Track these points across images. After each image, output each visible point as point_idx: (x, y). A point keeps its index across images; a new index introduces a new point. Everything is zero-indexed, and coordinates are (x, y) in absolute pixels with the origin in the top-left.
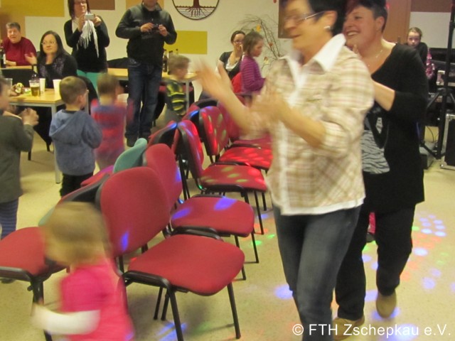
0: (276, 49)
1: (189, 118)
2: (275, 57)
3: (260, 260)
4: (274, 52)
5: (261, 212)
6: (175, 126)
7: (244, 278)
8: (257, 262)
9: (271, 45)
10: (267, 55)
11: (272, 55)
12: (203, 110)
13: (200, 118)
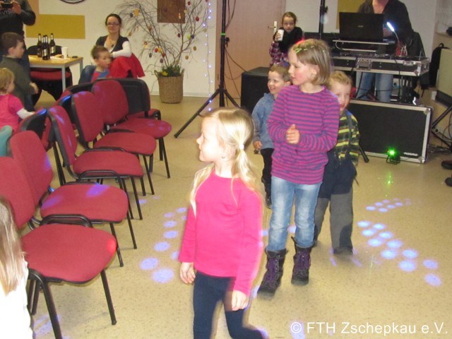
0: (155, 34)
1: (61, 104)
2: (154, 42)
3: (138, 246)
4: (153, 37)
5: (139, 197)
6: (44, 112)
7: (122, 265)
8: (135, 247)
9: (150, 29)
10: (146, 40)
11: (151, 40)
12: (76, 96)
13: (73, 103)
